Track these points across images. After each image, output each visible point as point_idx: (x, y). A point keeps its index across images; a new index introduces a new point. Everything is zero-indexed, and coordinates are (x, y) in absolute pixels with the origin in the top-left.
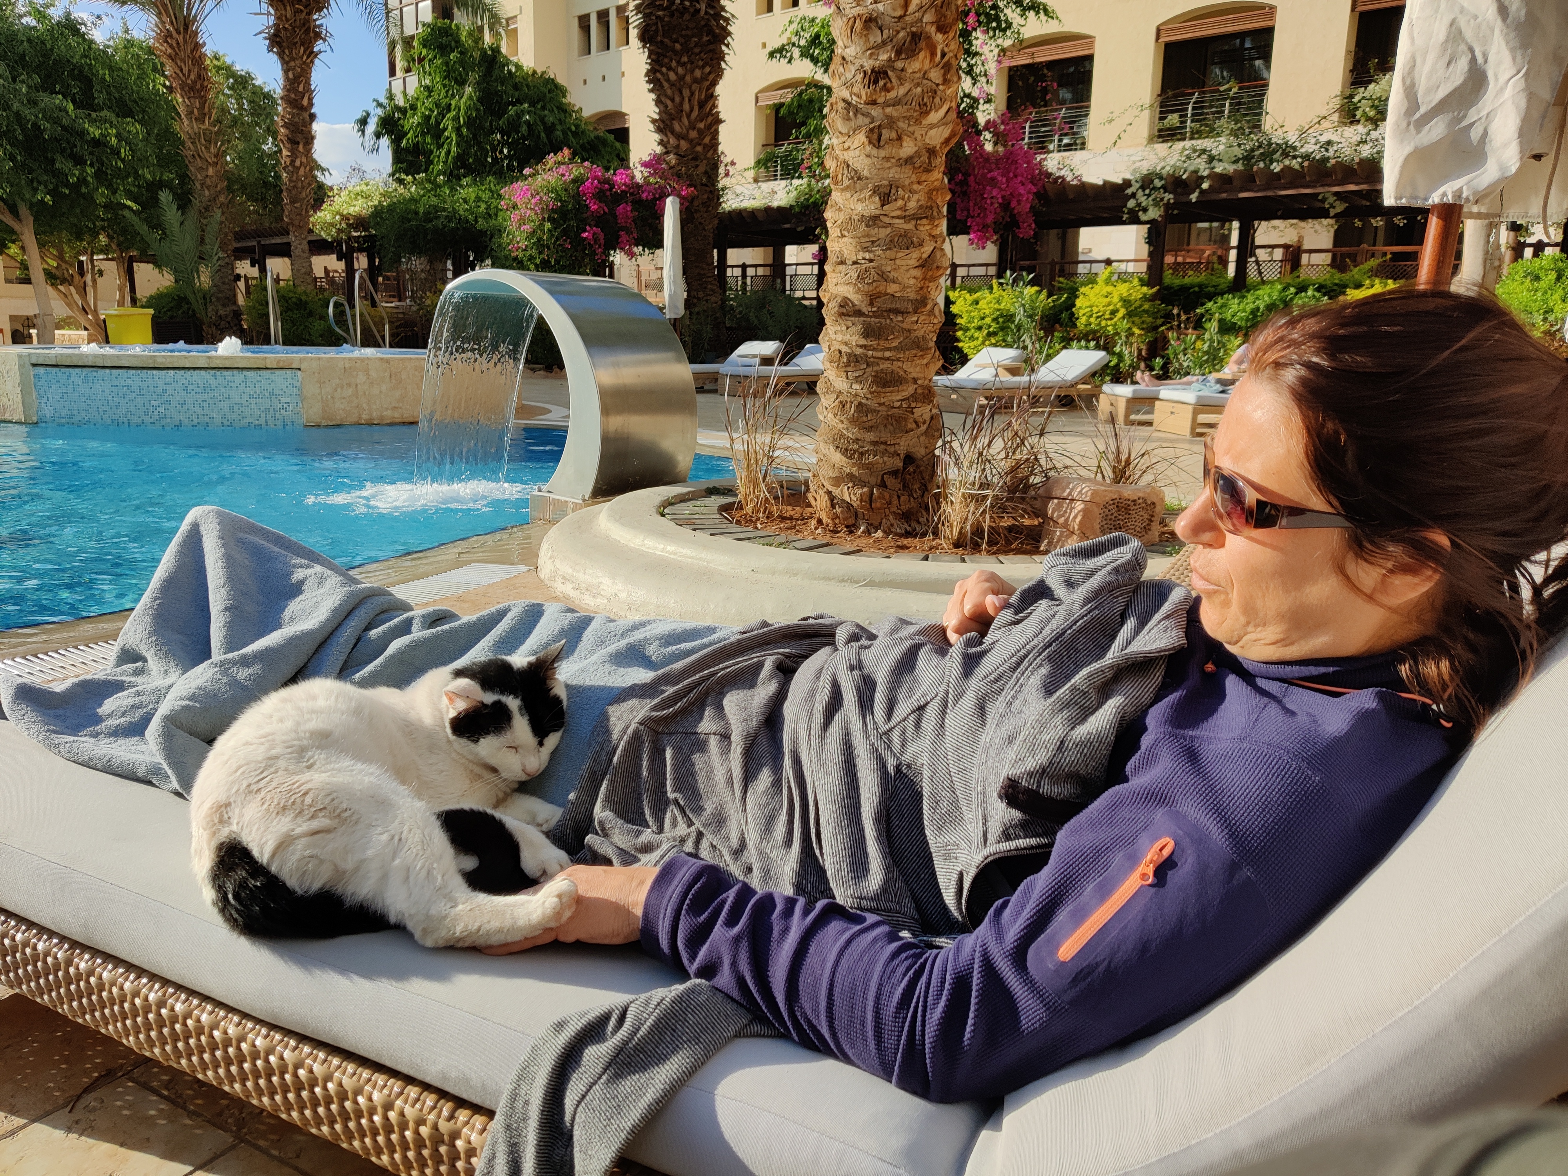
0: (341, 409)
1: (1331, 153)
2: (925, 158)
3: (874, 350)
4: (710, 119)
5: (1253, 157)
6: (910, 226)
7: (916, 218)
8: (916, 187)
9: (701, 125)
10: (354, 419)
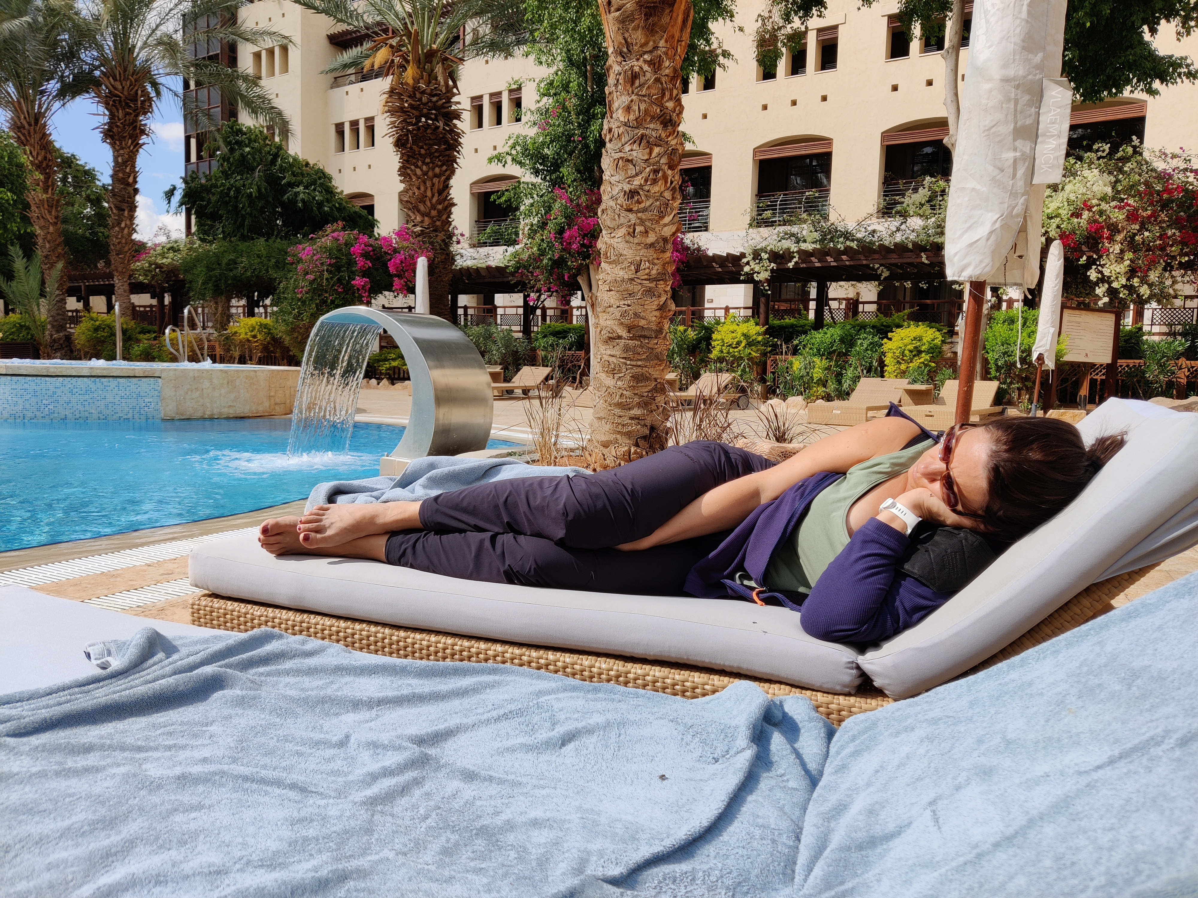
0: (191, 407)
1: (875, 239)
2: (661, 244)
3: (631, 360)
4: (446, 203)
5: (825, 239)
6: (652, 285)
7: (656, 280)
8: (656, 261)
9: (440, 207)
10: (199, 414)
